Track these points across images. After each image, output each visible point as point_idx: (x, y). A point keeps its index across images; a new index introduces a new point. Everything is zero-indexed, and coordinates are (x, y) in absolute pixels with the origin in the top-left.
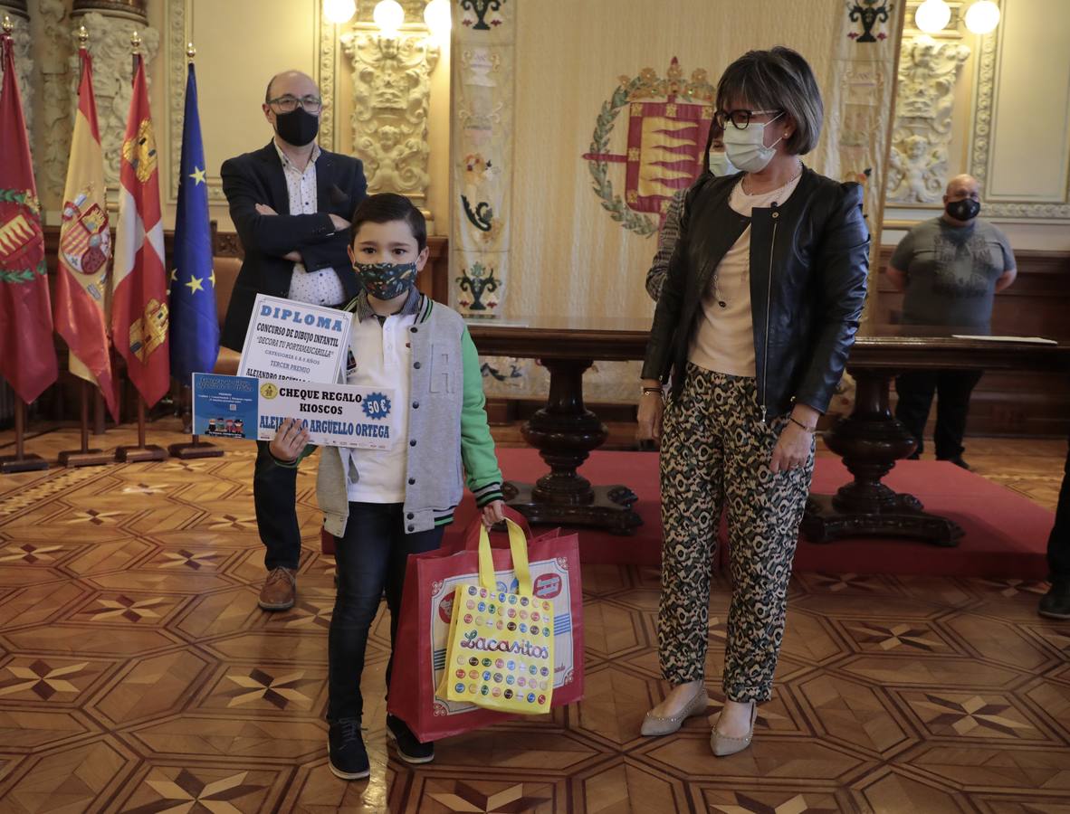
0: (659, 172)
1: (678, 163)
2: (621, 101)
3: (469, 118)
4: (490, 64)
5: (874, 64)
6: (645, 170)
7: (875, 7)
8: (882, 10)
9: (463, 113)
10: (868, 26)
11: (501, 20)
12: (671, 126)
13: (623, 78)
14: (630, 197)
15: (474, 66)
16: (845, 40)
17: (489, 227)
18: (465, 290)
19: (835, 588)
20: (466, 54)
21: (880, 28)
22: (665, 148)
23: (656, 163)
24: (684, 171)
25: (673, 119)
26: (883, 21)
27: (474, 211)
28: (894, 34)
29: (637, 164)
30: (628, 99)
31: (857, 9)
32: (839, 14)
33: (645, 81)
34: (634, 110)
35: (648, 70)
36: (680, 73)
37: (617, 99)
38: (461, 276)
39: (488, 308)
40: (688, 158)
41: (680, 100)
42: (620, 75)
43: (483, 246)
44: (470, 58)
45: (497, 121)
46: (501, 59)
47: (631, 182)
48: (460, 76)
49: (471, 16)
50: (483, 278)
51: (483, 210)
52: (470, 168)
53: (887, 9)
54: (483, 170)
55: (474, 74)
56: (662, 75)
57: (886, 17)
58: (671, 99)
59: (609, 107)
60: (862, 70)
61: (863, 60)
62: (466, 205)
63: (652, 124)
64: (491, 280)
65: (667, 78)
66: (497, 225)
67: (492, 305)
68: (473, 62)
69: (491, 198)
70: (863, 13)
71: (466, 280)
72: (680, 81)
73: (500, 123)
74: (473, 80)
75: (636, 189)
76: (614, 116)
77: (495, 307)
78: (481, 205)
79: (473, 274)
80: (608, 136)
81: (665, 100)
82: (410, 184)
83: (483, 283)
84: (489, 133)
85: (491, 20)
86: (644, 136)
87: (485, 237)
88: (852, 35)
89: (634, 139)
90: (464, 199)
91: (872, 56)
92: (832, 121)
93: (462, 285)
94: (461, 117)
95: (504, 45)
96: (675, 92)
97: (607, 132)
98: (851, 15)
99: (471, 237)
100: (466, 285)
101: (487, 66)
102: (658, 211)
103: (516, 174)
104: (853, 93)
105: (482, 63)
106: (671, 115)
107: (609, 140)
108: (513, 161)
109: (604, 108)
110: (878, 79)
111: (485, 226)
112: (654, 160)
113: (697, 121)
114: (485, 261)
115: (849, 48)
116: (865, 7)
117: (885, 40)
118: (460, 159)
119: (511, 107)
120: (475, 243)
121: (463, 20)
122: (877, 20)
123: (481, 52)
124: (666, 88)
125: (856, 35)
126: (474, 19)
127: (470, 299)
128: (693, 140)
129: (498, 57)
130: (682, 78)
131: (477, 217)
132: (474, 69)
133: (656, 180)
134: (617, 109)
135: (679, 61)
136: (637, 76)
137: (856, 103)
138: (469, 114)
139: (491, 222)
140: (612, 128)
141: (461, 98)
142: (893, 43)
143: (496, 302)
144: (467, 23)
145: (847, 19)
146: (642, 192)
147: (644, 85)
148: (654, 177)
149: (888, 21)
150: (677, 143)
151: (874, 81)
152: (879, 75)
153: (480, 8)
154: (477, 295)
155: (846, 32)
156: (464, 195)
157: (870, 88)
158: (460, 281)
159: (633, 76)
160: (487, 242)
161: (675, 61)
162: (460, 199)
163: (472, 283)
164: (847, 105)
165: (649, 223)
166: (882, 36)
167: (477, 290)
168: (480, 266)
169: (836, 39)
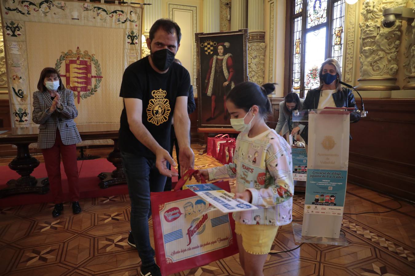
0: (76, 80)
1: (82, 77)
2: (62, 59)
3: (12, 64)
4: (19, 47)
5: (135, 50)
6: (71, 79)
7: (134, 35)
8: (136, 36)
9: (10, 62)
10: (132, 40)
11: (20, 34)
12: (79, 66)
13: (63, 52)
14: (68, 87)
15: (13, 48)
16: (127, 44)
17: (23, 97)
18: (17, 116)
19: (104, 202)
20: (9, 44)
21: (136, 41)
22: (77, 73)
23: (75, 77)
24: (84, 79)
25: (79, 65)
26: (136, 39)
27: (17, 92)
28: (140, 43)
29: (69, 77)
30: (65, 59)
31: (129, 36)
32: (124, 37)
33: (69, 53)
34: (67, 62)
35: (71, 50)
36: (80, 51)
37: (61, 59)
38: (15, 112)
39: (25, 121)
40: (84, 75)
41: (81, 59)
42: (62, 51)
43: (21, 103)
44: (11, 45)
45: (23, 64)
46: (22, 46)
47: (68, 82)
48: (8, 51)
49: (10, 32)
50: (22, 112)
51: (20, 92)
52: (14, 79)
53: (137, 36)
54: (19, 80)
55: (13, 50)
56: (75, 52)
57: (137, 38)
58: (78, 59)
59: (59, 61)
60: (132, 52)
61: (132, 49)
62: (14, 90)
63: (72, 66)
64: (25, 113)
65: (76, 53)
66: (26, 96)
67: (26, 120)
68: (12, 46)
69: (22, 88)
70: (131, 37)
71: (16, 113)
72: (80, 54)
73: (23, 65)
74: (12, 52)
75: (69, 85)
76: (61, 63)
77: (27, 121)
78: (19, 90)
79: (18, 111)
80: (59, 69)
81: (76, 59)
82: (3, 83)
83: (23, 114)
84: (20, 68)
85: (17, 34)
86: (70, 69)
87: (22, 100)
88: (128, 43)
89: (68, 70)
90: (13, 88)
91: (134, 48)
92: (125, 65)
93: (15, 115)
94: (10, 63)
95: (23, 41)
96: (79, 57)
97: (59, 68)
98: (128, 37)
99: (17, 100)
100: (17, 115)
101: (18, 48)
102: (77, 91)
103: (30, 81)
104: (130, 58)
105: (16, 47)
106: (78, 63)
107: (60, 70)
108: (29, 77)
109: (57, 61)
110: (136, 54)
111: (21, 97)
112: (74, 76)
113: (86, 65)
114: (23, 107)
115: (128, 46)
116: (131, 35)
117: (137, 44)
118: (11, 76)
119: (27, 60)
120: (19, 102)
121: (7, 33)
122: (135, 39)
123: (14, 43)
124: (76, 55)
125: (129, 42)
126: (11, 33)
127: (19, 119)
128: (86, 70)
129: (21, 45)
130: (81, 53)
131: (18, 94)
132: (12, 49)
133: (75, 82)
134: (62, 62)
135: (79, 48)
136: (67, 52)
137: (131, 61)
138: (12, 62)
139: (23, 95)
140: (60, 67)
141: (9, 58)
142: (140, 45)
143: (27, 119)
144: (8, 34)
145: (127, 38)
146: (71, 85)
147: (69, 54)
148: (75, 81)
149: (138, 39)
150: (81, 71)
151: (135, 55)
152: (136, 53)
153: (13, 30)
154: (21, 118)
155: (127, 42)
156: (13, 87)
157: (135, 57)
158: (15, 114)
159: (66, 52)
160: (22, 101)
161: (78, 48)
162: (12, 88)
163: (19, 114)
164: (129, 61)
165: (75, 94)
166: (136, 43)
167: (20, 116)
168: (21, 109)
169: (124, 43)
